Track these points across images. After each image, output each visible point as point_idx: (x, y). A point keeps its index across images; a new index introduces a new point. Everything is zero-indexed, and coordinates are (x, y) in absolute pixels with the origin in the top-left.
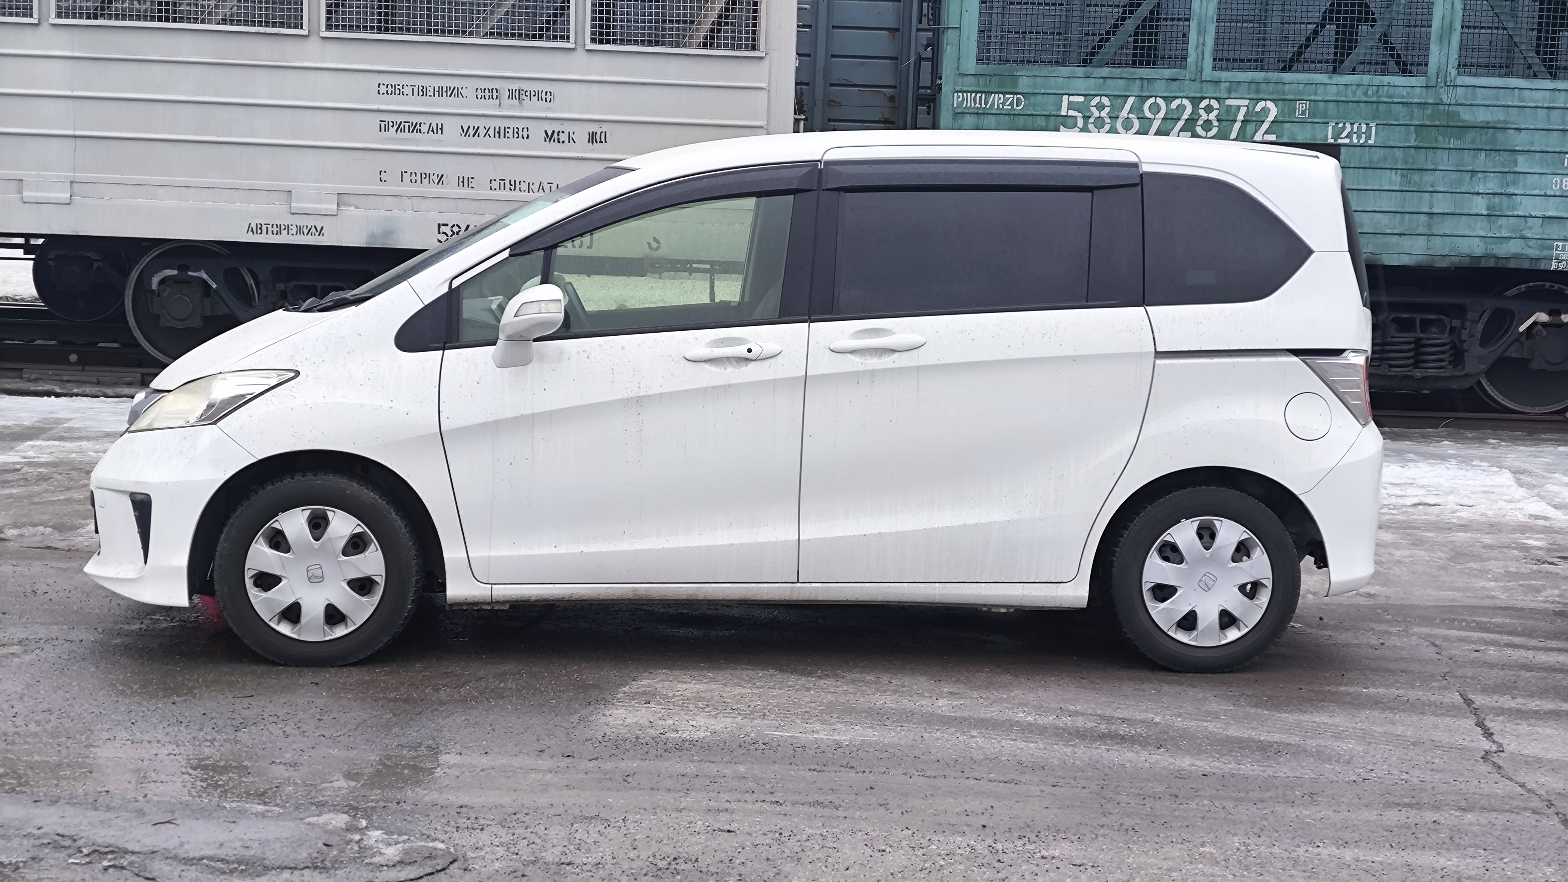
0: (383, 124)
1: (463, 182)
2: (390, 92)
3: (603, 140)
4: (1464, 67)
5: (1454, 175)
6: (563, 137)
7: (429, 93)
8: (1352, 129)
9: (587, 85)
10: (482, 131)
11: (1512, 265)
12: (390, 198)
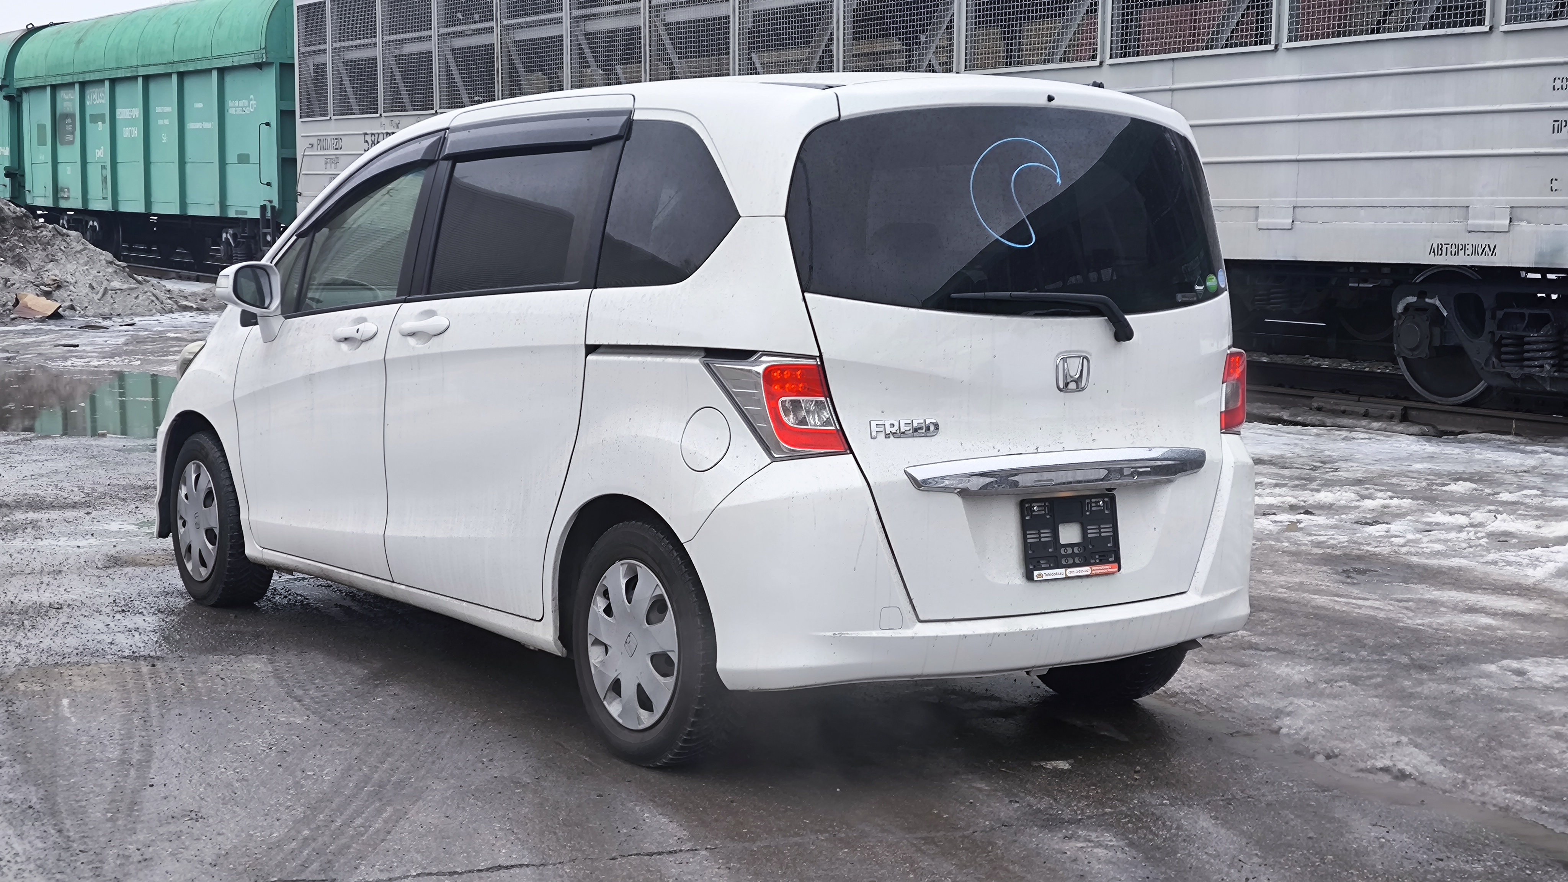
0: (1555, 124)
2: (1564, 87)
12: (1560, 211)
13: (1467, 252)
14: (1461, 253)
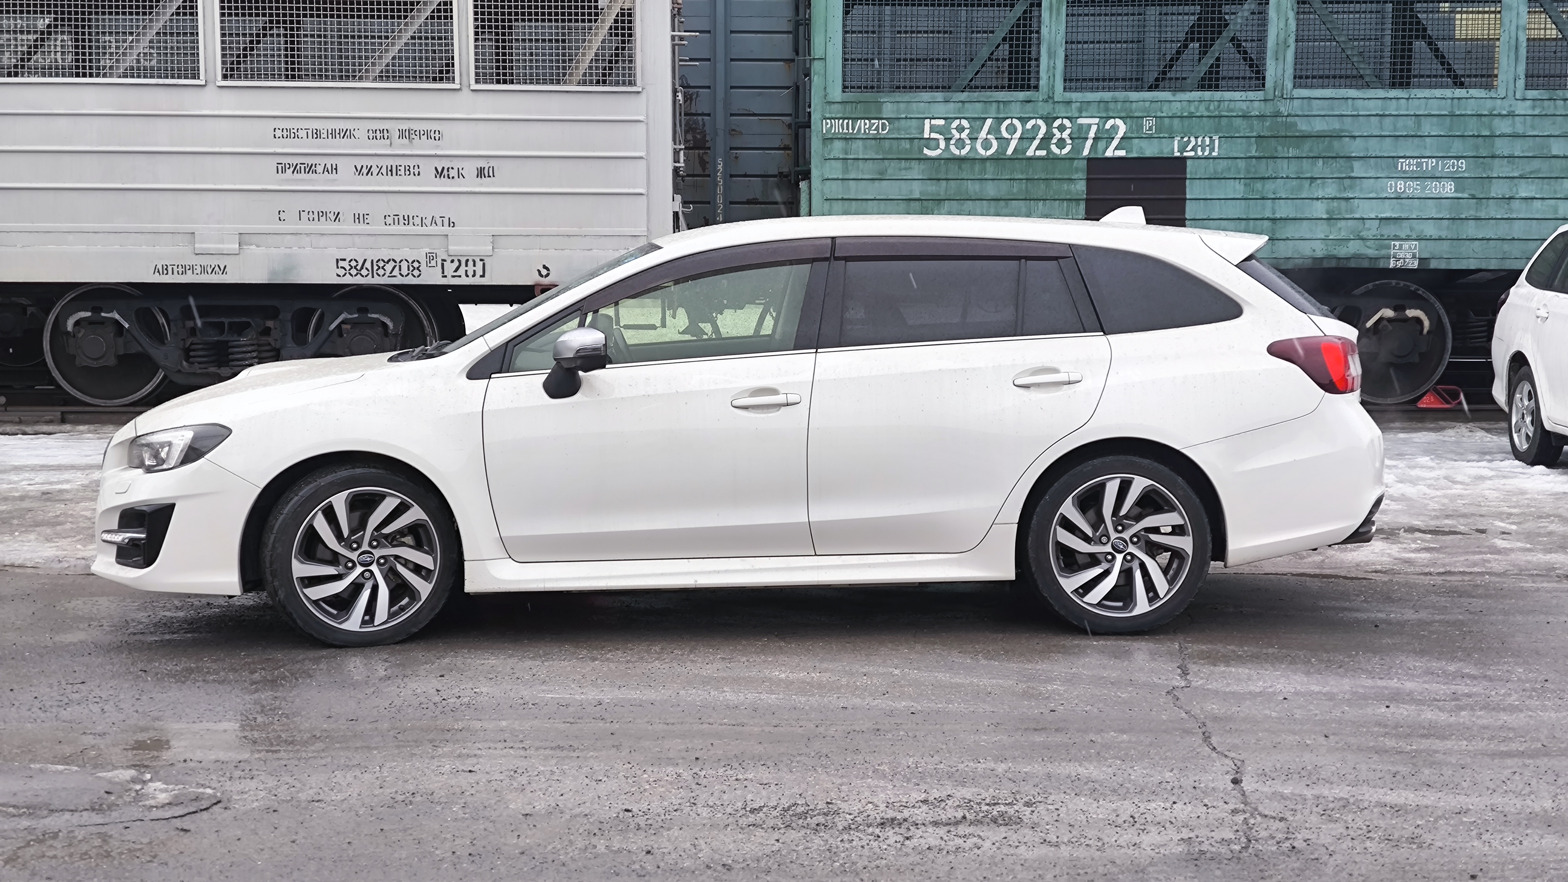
0: (280, 166)
1: (359, 218)
2: (285, 136)
3: (491, 174)
4: (1301, 79)
5: (1294, 183)
6: (453, 173)
7: (322, 136)
8: (1197, 143)
9: (474, 122)
10: (375, 170)
11: (1353, 264)
12: (289, 236)
13: (195, 272)
14: (189, 272)
